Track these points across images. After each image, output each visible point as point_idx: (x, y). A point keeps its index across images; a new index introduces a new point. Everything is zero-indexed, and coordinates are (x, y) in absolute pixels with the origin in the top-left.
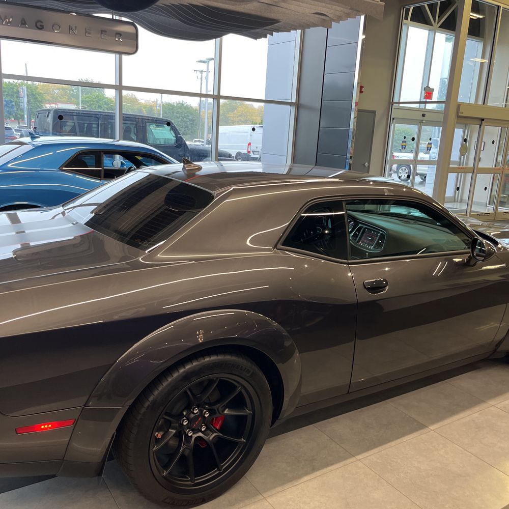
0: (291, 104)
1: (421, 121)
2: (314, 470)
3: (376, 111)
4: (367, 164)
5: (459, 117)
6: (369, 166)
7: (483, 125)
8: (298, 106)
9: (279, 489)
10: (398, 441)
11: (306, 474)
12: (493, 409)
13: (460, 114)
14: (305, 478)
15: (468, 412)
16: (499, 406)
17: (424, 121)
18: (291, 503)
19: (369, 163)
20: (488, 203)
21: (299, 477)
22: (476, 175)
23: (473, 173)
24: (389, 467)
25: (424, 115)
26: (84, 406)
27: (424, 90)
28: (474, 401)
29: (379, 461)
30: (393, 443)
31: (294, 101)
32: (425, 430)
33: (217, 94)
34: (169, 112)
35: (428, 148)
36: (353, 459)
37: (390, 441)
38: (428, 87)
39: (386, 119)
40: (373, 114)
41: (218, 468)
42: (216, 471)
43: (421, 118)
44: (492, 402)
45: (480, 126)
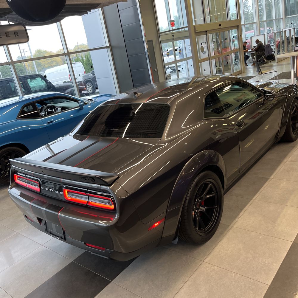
0: (106, 47)
1: (173, 39)
2: (241, 210)
3: (152, 40)
4: (156, 70)
5: (196, 33)
6: (157, 71)
7: (207, 34)
8: (111, 47)
9: (235, 221)
10: (263, 188)
11: (240, 212)
12: (287, 162)
13: (197, 31)
14: (241, 214)
15: (280, 167)
16: (289, 160)
17: (174, 39)
18: (243, 224)
19: (157, 69)
20: (216, 73)
21: (238, 215)
22: (211, 61)
23: (209, 60)
24: (268, 198)
25: (173, 36)
26: (167, 210)
27: (170, 22)
28: (279, 162)
29: (262, 197)
30: (262, 189)
31: (108, 45)
32: (269, 180)
33: (67, 52)
34: (4, 69)
35: (179, 52)
36: (252, 201)
37: (260, 189)
38: (171, 20)
39: (158, 43)
40: (151, 42)
41: (211, 221)
42: (211, 223)
43: (172, 37)
44: (285, 160)
45: (206, 35)
